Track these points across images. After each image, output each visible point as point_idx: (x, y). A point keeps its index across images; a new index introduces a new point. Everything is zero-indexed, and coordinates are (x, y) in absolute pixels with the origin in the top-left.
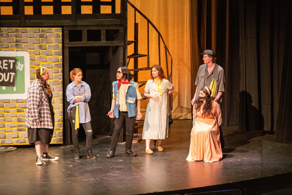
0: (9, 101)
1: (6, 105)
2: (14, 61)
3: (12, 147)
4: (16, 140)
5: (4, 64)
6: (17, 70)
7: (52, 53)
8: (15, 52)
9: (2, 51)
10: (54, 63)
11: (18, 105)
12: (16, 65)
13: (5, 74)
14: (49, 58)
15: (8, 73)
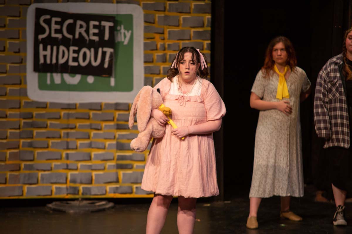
0: (101, 106)
1: (94, 114)
2: (111, 24)
3: (103, 203)
4: (114, 188)
5: (93, 31)
6: (119, 42)
7: (190, 8)
8: (115, 5)
9: (88, 2)
10: (193, 30)
11: (119, 115)
12: (116, 32)
13: (92, 50)
14: (184, 19)
15: (100, 50)
